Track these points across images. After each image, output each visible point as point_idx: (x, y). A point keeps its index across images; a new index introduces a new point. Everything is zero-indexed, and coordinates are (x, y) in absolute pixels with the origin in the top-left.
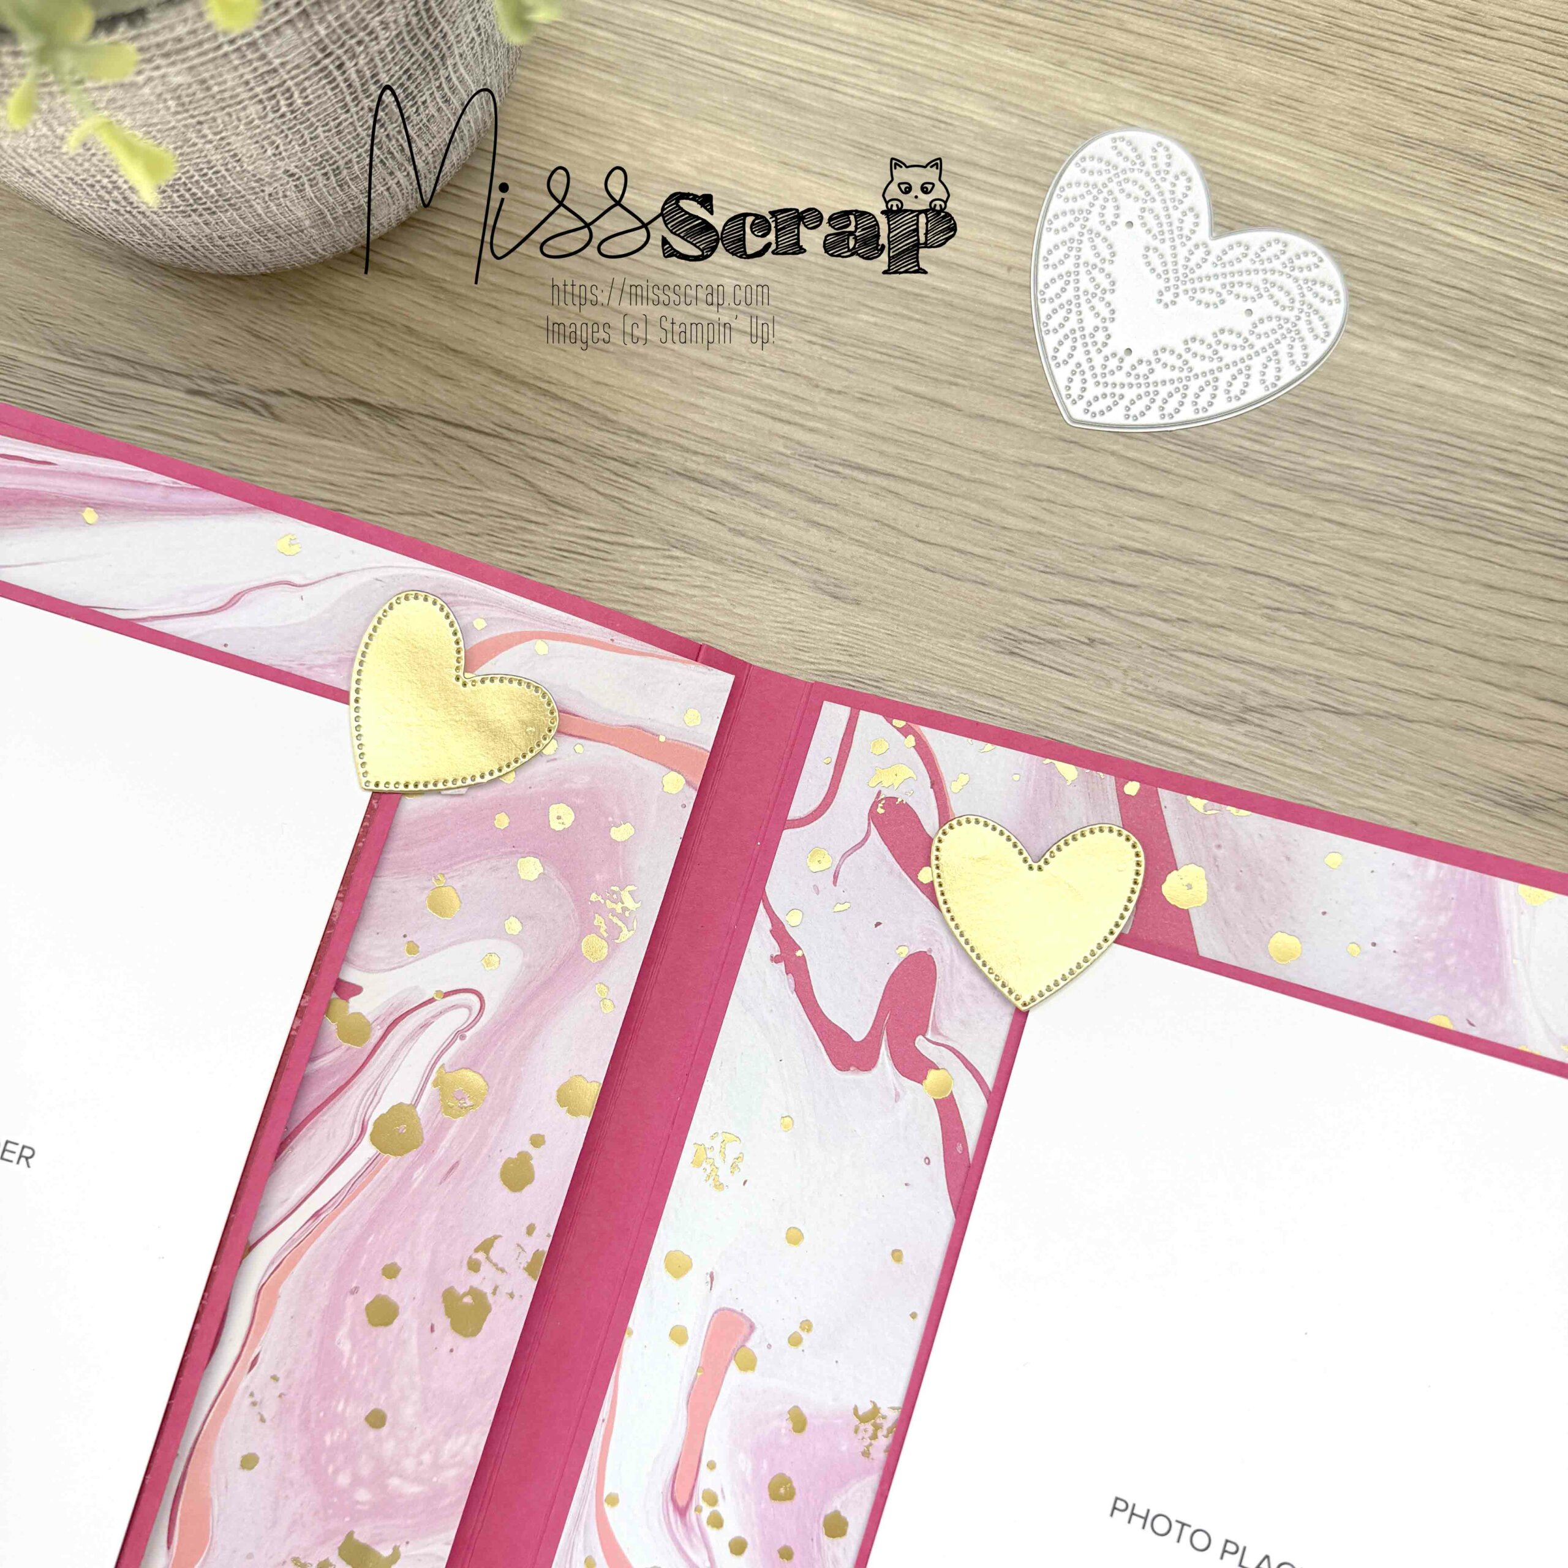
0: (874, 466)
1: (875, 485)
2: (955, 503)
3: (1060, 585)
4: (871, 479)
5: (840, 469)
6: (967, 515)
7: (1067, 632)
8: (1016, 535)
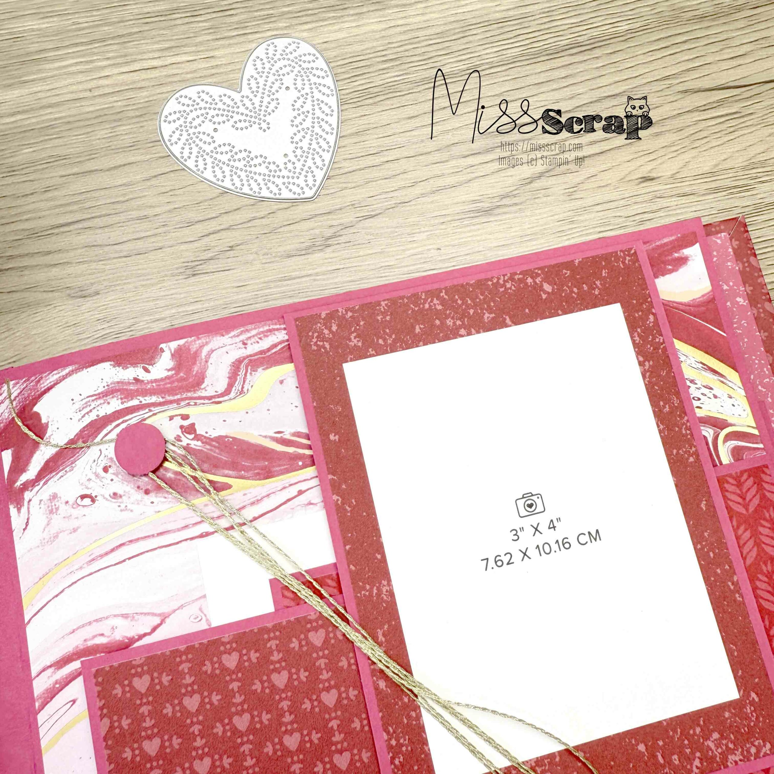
0: (70, 221)
1: (77, 229)
2: (122, 217)
3: (200, 229)
4: (72, 227)
5: (53, 231)
6: (133, 219)
7: (217, 249)
8: (164, 216)
